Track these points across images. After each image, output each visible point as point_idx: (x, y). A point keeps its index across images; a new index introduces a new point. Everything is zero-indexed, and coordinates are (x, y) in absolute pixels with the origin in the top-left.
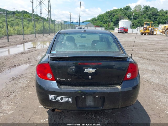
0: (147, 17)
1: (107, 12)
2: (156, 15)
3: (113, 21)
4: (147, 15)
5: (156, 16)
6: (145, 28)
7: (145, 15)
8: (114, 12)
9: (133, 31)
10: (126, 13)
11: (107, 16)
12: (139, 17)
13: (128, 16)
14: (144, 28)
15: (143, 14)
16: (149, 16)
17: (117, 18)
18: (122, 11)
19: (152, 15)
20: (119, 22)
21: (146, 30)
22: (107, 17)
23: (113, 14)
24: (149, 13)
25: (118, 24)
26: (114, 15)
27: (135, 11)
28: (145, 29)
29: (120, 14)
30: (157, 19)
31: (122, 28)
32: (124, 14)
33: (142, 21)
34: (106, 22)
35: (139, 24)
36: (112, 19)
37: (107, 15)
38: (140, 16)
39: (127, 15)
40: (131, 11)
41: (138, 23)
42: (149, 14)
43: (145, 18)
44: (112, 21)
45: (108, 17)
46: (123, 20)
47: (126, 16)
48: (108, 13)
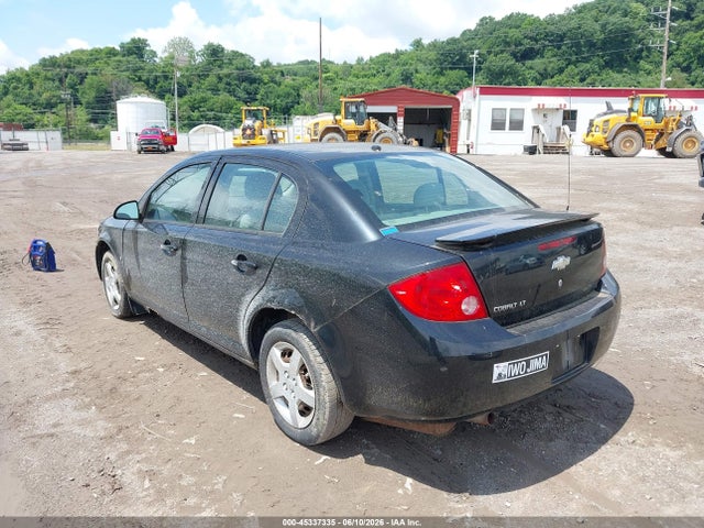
0: (221, 86)
1: (44, 60)
2: (252, 81)
3: (84, 101)
4: (220, 79)
5: (251, 83)
6: (249, 127)
7: (212, 79)
8: (79, 62)
9: (191, 142)
10: (135, 71)
11: (46, 78)
12: (190, 86)
13: (147, 82)
14: (244, 130)
15: (203, 76)
16: (229, 84)
17: (98, 91)
18: (116, 58)
19: (239, 80)
20: (115, 108)
21: (253, 136)
22: (50, 84)
23: (77, 70)
24: (225, 71)
25: (108, 113)
26: (83, 77)
27: (170, 63)
28: (248, 132)
29: (109, 71)
30: (256, 94)
31: (151, 130)
32: (127, 73)
33: (204, 100)
34: (50, 106)
35: (196, 114)
36: (77, 90)
37: (49, 74)
38: (195, 84)
39: (144, 78)
40: (157, 60)
41: (193, 109)
42: (228, 76)
43: (215, 91)
44: (77, 102)
45: (57, 83)
46: (131, 99)
47: (140, 80)
48: (49, 63)
